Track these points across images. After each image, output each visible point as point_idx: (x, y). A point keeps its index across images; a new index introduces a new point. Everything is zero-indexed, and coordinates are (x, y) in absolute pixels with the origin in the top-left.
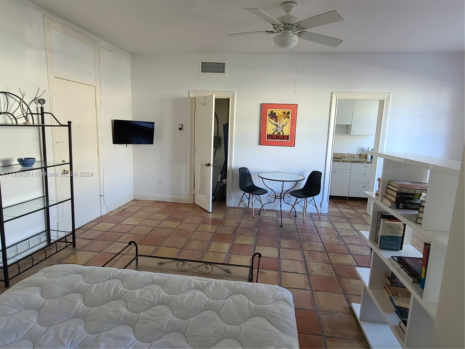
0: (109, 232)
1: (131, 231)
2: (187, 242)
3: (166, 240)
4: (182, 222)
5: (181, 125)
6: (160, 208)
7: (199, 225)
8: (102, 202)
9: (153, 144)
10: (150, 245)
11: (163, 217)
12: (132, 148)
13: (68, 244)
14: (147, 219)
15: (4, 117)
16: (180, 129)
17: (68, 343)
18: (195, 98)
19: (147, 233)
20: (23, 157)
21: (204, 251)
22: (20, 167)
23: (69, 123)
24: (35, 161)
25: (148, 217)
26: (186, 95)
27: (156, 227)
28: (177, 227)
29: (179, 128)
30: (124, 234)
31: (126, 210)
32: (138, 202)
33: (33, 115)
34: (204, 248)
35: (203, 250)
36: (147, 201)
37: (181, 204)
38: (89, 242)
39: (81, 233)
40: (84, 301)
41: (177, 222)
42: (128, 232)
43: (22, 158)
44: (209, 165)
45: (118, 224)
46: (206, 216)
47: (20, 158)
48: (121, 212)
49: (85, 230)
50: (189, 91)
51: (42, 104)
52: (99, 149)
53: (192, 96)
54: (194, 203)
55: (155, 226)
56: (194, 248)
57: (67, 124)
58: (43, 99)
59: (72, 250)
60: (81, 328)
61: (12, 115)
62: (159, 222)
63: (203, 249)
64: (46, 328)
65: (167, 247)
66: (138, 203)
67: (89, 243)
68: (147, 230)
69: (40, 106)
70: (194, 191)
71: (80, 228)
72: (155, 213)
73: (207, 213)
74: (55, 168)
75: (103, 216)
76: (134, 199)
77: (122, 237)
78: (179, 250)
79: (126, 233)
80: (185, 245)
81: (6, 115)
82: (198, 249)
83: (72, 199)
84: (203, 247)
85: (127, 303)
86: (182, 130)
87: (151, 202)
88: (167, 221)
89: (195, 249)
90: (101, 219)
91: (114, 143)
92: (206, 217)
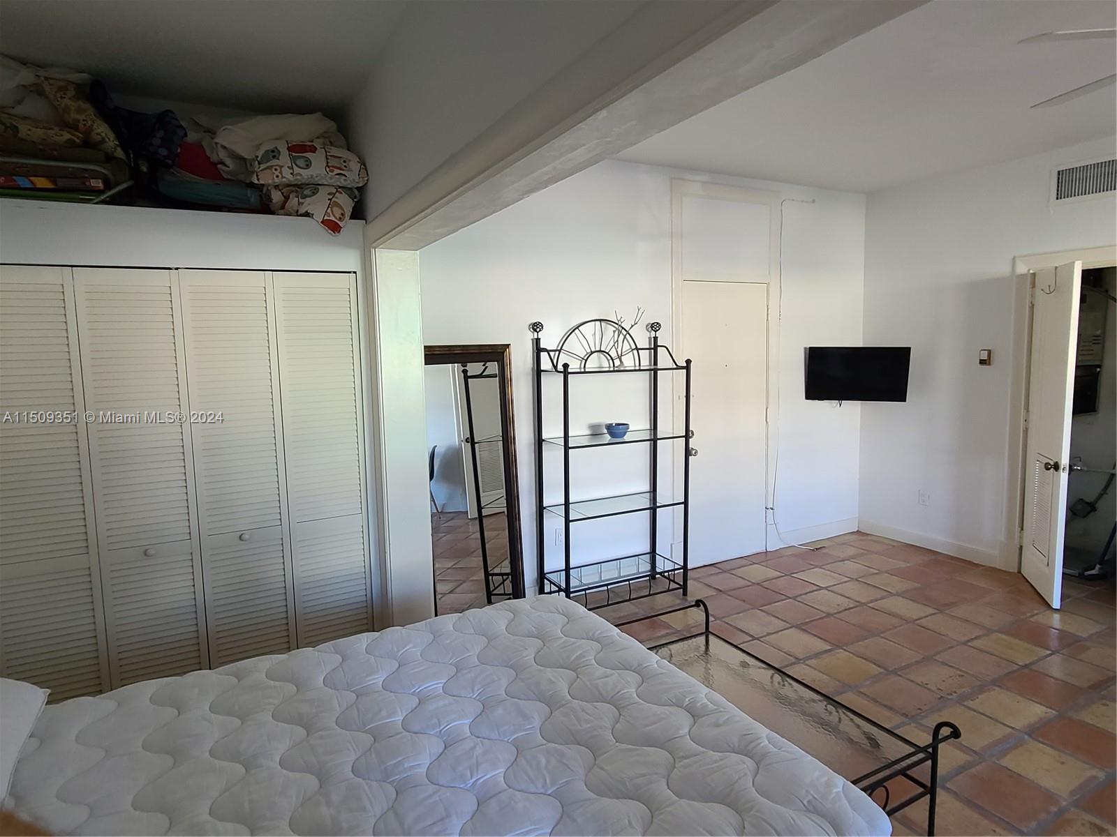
0: (761, 586)
1: (803, 596)
2: (917, 662)
3: (866, 641)
4: (940, 611)
5: (986, 352)
6: (908, 565)
7: (989, 631)
8: (770, 520)
9: (905, 401)
10: (821, 639)
11: (897, 584)
12: (859, 408)
13: (673, 586)
14: (856, 580)
15: (599, 358)
16: (982, 362)
17: (478, 690)
18: (1034, 275)
19: (832, 611)
20: (614, 421)
21: (949, 699)
22: (608, 438)
23: (688, 362)
24: (628, 428)
25: (863, 576)
26: (1003, 269)
27: (865, 604)
28: (917, 620)
29: (981, 360)
30: (784, 597)
31: (823, 551)
32: (865, 538)
33: (640, 351)
34: (955, 692)
35: (949, 697)
36: (886, 541)
37: (977, 565)
38: (714, 594)
39: (712, 574)
40: (538, 653)
41: (930, 607)
42: (794, 598)
43: (612, 424)
44: (1056, 467)
45: (786, 575)
46: (1032, 616)
47: (610, 424)
48: (812, 552)
49: (720, 571)
50: (1014, 259)
51: (656, 332)
52: (768, 410)
53: (1022, 269)
54: (1019, 572)
55: (863, 601)
56: (925, 683)
57: (685, 365)
58: (658, 323)
59: (680, 599)
60: (504, 682)
61: (608, 353)
62: (879, 594)
63: (951, 694)
64: (479, 664)
65: (858, 656)
66: (861, 540)
67: (712, 596)
68: (838, 605)
69: (653, 334)
70: (1021, 537)
71: (716, 565)
72: (886, 572)
73: (1045, 609)
74: (673, 441)
75: (770, 552)
76: (858, 531)
77: (776, 604)
78: (881, 673)
79: (790, 598)
80: (908, 667)
81: (602, 355)
82: (934, 689)
83: (686, 503)
84: (954, 690)
85: (577, 680)
86: (989, 364)
87: (895, 544)
88: (903, 597)
89: (929, 686)
90: (764, 557)
91: (807, 398)
92: (1031, 619)
